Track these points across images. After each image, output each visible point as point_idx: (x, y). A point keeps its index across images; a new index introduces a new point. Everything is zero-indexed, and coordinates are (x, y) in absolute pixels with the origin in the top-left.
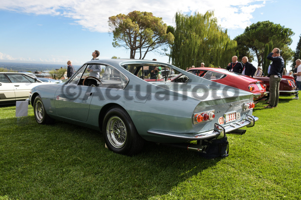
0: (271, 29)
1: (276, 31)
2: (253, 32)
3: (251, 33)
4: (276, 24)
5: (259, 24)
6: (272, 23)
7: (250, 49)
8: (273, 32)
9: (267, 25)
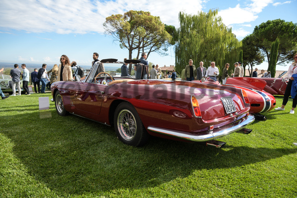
0: (282, 27)
1: (287, 30)
2: (263, 31)
3: (260, 32)
4: (287, 22)
5: (268, 23)
6: (283, 21)
7: (260, 49)
8: (283, 31)
9: (277, 23)
